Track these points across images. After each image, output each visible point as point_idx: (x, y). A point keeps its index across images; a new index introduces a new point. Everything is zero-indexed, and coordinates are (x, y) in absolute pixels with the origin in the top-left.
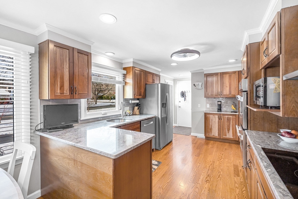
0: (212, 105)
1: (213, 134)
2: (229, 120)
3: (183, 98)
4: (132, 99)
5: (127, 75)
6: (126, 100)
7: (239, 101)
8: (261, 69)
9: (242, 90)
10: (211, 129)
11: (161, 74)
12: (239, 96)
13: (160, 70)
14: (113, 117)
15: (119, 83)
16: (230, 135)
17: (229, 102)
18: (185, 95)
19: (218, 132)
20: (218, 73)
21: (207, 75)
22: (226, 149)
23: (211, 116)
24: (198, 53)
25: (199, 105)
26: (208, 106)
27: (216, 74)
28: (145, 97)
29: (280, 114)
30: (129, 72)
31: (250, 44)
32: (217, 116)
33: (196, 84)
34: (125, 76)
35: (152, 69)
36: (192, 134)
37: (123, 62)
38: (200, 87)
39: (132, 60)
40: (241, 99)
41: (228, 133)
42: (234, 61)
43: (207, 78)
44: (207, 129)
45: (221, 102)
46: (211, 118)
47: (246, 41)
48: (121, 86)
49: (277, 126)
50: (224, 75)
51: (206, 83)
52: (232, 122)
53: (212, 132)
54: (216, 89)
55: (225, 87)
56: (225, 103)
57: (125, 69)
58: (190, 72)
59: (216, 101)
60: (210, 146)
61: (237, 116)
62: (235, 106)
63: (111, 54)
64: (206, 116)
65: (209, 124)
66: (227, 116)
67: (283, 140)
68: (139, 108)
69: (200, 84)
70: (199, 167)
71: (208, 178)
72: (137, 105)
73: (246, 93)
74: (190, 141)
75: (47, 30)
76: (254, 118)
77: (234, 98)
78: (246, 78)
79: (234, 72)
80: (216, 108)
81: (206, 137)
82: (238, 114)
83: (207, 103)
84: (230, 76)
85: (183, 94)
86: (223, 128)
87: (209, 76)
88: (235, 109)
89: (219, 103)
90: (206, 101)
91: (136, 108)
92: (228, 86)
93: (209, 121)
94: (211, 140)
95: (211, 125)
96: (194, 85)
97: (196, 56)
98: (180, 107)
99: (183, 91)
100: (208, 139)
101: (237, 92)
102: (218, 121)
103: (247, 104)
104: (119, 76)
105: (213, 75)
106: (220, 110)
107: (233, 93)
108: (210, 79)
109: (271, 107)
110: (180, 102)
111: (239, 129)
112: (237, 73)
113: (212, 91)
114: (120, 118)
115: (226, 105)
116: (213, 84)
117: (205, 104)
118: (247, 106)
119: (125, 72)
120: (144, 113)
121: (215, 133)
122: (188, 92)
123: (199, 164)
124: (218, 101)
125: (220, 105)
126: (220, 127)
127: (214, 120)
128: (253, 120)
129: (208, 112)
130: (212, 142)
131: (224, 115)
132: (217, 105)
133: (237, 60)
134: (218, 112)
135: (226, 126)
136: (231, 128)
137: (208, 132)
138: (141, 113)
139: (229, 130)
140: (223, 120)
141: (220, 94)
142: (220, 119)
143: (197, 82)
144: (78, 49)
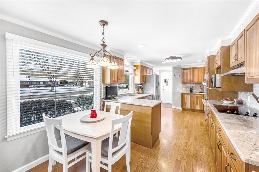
0: (186, 88)
1: (187, 107)
2: (197, 97)
3: (166, 84)
4: (139, 84)
5: (136, 70)
6: (136, 85)
7: (204, 85)
8: (215, 69)
9: (205, 79)
10: (186, 104)
11: (153, 68)
12: (203, 83)
13: (153, 66)
14: (129, 94)
15: (132, 74)
16: (198, 107)
17: (198, 86)
18: (167, 82)
19: (191, 105)
20: (191, 68)
21: (184, 69)
22: (195, 115)
23: (186, 95)
24: (181, 58)
25: (178, 88)
26: (184, 89)
27: (190, 69)
28: (145, 83)
29: (221, 90)
30: (138, 68)
31: (209, 56)
32: (190, 95)
33: (176, 74)
34: (135, 70)
35: (149, 65)
36: (173, 107)
37: (134, 62)
38: (178, 77)
39: (140, 61)
40: (205, 84)
41: (197, 105)
42: (201, 61)
43: (183, 71)
44: (183, 103)
45: (192, 86)
46: (186, 97)
47: (207, 54)
48: (132, 76)
49: (223, 97)
50: (195, 69)
51: (183, 74)
52: (200, 99)
53: (186, 106)
54: (189, 78)
55: (195, 77)
56: (195, 87)
57: (134, 66)
58: (172, 67)
59: (189, 86)
60: (185, 114)
61: (203, 95)
62: (202, 89)
63: (130, 58)
64: (183, 95)
65: (185, 100)
66: (196, 95)
67: (224, 103)
68: (142, 90)
69: (179, 75)
70: (181, 123)
71: (186, 127)
72: (141, 87)
73: (207, 81)
74: (172, 111)
75: (110, 50)
76: (211, 94)
77: (201, 83)
78: (207, 73)
79: (201, 68)
80: (189, 90)
81: (182, 109)
82: (203, 94)
83: (183, 87)
84: (198, 70)
85: (166, 81)
86: (193, 102)
87: (185, 70)
88: (201, 91)
89: (191, 87)
90: (183, 86)
91: (140, 89)
92: (197, 76)
93: (185, 99)
94: (185, 110)
95: (186, 101)
96: (175, 75)
97: (179, 60)
98: (163, 90)
99: (165, 79)
100: (184, 109)
101: (203, 80)
102: (191, 98)
103: (208, 87)
104: (131, 70)
105: (187, 69)
106: (191, 91)
107: (200, 81)
108: (185, 71)
109: (218, 88)
110: (163, 86)
111: (203, 101)
112: (203, 68)
113: (187, 79)
114: (133, 95)
115: (196, 89)
116: (188, 75)
117: (182, 87)
118: (208, 88)
119: (135, 68)
120: (145, 92)
121: (188, 106)
122: (169, 79)
123: (180, 122)
124: (191, 86)
125: (192, 88)
126: (191, 102)
127: (188, 97)
128: (211, 95)
129: (184, 93)
130: (186, 111)
131: (194, 94)
132: (190, 88)
133: (203, 61)
134: (190, 92)
135: (196, 101)
136: (199, 103)
137: (184, 106)
138: (143, 93)
139: (197, 104)
140: (194, 98)
141: (192, 82)
142: (191, 97)
143: (176, 73)
144: (120, 58)
